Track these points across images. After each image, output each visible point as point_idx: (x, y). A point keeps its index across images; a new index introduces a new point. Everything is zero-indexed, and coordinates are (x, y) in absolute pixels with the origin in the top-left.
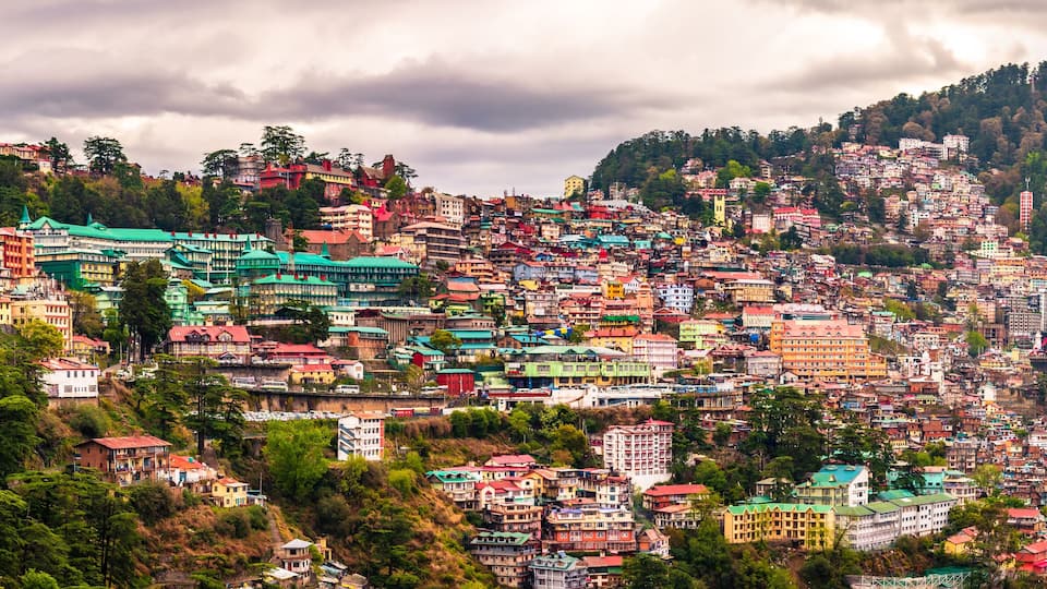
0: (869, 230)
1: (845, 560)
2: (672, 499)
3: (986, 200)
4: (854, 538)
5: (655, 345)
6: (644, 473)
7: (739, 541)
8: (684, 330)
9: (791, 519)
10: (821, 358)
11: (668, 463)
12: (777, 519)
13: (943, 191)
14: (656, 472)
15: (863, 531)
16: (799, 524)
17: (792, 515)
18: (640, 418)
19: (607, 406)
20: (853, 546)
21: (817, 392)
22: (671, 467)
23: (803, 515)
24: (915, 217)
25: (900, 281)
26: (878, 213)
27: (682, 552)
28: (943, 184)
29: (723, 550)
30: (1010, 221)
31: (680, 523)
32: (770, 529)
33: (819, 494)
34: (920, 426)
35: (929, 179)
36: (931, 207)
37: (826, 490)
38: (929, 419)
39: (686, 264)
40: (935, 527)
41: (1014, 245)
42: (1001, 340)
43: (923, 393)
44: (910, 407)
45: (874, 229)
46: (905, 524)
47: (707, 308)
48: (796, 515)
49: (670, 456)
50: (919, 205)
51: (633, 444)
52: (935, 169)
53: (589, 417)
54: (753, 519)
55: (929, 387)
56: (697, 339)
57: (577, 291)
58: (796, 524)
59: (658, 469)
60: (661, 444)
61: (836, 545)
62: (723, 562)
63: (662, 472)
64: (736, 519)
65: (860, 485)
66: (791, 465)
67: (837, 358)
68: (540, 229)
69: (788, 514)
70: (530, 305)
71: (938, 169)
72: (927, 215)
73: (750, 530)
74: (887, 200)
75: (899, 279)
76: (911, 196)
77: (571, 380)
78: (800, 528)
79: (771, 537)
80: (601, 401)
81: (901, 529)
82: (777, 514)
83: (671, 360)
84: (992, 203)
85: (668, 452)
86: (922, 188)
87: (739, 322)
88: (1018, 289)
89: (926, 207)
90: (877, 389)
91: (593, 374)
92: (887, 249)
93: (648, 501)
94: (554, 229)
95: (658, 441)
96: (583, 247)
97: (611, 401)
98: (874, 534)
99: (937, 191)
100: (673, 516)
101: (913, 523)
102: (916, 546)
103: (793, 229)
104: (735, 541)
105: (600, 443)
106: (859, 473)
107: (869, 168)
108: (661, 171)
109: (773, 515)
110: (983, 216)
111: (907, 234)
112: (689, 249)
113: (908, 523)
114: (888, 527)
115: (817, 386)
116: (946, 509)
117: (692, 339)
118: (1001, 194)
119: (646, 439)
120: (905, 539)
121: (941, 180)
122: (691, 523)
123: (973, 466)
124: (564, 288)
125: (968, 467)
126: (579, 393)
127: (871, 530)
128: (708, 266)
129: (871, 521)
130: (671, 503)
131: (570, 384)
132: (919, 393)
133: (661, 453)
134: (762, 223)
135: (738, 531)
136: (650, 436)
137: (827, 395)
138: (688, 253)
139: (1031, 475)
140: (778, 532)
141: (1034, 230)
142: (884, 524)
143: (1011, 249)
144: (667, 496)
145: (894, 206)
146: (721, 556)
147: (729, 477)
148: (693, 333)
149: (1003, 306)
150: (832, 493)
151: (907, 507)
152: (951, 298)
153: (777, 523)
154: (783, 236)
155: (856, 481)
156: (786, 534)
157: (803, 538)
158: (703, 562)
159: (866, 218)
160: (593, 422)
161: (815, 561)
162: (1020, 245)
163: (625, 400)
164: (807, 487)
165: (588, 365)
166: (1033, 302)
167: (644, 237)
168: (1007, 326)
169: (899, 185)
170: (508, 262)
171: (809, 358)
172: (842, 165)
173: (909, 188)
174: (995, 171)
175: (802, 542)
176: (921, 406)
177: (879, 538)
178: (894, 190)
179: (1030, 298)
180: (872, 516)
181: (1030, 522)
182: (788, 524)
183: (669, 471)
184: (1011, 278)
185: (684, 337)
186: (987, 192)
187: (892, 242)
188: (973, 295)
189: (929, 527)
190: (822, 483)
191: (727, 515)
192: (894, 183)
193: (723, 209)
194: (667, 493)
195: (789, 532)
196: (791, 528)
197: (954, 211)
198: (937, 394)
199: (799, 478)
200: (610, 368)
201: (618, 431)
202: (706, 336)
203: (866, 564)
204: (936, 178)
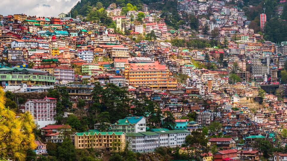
0: (190, 32)
1: (130, 156)
2: (54, 130)
3: (245, 19)
4: (134, 146)
5: (63, 71)
6: (43, 120)
7: (81, 148)
8: (83, 68)
9: (106, 138)
10: (146, 80)
11: (54, 116)
12: (100, 139)
13: (226, 15)
14: (49, 120)
15: (139, 144)
16: (109, 140)
17: (106, 137)
18: (42, 96)
19: (30, 92)
20: (134, 150)
21: (140, 92)
22: (55, 117)
23: (111, 136)
24: (212, 27)
25: (202, 54)
26: (195, 25)
27: (54, 152)
28: (226, 12)
29: (73, 151)
30: (256, 27)
31: (55, 140)
32: (97, 143)
33: (121, 128)
34: (190, 108)
35: (219, 11)
36: (220, 22)
37: (124, 126)
38: (194, 104)
39: (92, 42)
40: (178, 144)
41: (256, 37)
42: (248, 78)
43: (192, 94)
44: (185, 99)
45: (192, 32)
46: (161, 142)
47: (99, 60)
48: (108, 137)
49: (56, 113)
50: (214, 21)
51: (37, 107)
52: (223, 6)
53: (20, 96)
54: (88, 138)
55: (195, 90)
56: (89, 71)
57: (37, 52)
58: (108, 141)
59: (49, 118)
60: (51, 108)
61: (126, 149)
62: (73, 156)
63: (51, 120)
64: (79, 138)
65: (141, 125)
66: (108, 116)
67: (154, 79)
68: (28, 28)
69: (105, 137)
70: (10, 55)
71: (224, 6)
72: (218, 26)
73: (87, 143)
74: (200, 20)
75: (201, 53)
76: (211, 18)
77: (16, 82)
78: (110, 142)
79: (98, 147)
80: (28, 90)
81: (160, 144)
82: (100, 136)
83: (71, 78)
84: (248, 20)
85: (54, 111)
86: (216, 14)
87: (112, 65)
88: (257, 56)
89: (218, 22)
90: (170, 92)
91: (26, 79)
92: (198, 40)
93: (43, 132)
94: (34, 28)
95: (49, 106)
96: (47, 36)
97: (32, 90)
98: (145, 145)
99: (223, 15)
100: (52, 137)
101: (166, 141)
102: (166, 151)
103: (153, 31)
104: (79, 148)
105: (24, 108)
106: (141, 119)
107: (192, 6)
108: (98, 9)
109: (98, 137)
110: (244, 25)
111: (208, 34)
112: (93, 36)
113: (163, 142)
114: (153, 143)
115: (141, 90)
116: (185, 136)
117: (87, 72)
118: (253, 16)
119: (44, 105)
120: (161, 148)
121: (225, 10)
122: (61, 140)
123: (209, 123)
124: (32, 51)
125: (207, 123)
126: (18, 87)
127: (143, 144)
128: (102, 43)
129: (143, 139)
130: (53, 132)
131: (16, 84)
132: (190, 94)
133: (51, 112)
134: (140, 29)
135: (81, 144)
136: (45, 104)
137: (145, 94)
138: (93, 37)
139: (239, 127)
140: (101, 145)
141: (266, 31)
142: (151, 141)
143: (255, 39)
144: (51, 129)
145: (204, 22)
146: (71, 153)
147: (82, 122)
148: (87, 69)
149: (250, 63)
150: (127, 128)
151: (163, 134)
152: (225, 61)
153: (100, 141)
154: (148, 35)
155: (140, 122)
156: (104, 145)
157: (111, 147)
158: (63, 157)
159: (189, 27)
160: (22, 99)
161: (115, 156)
162: (260, 37)
163: (38, 89)
164: (115, 125)
165: (24, 75)
166: (264, 61)
167: (75, 31)
168: (251, 72)
169: (206, 13)
170: (9, 40)
171: (141, 80)
172: (181, 6)
173: (210, 14)
174: (251, 6)
175: (111, 149)
176: (191, 99)
177: (148, 147)
178: (203, 16)
179: (262, 60)
180: (144, 137)
181: (227, 143)
182: (105, 141)
183: (55, 119)
184: (254, 51)
185: (84, 71)
186: (246, 15)
187: (200, 37)
188: (237, 59)
189: (175, 144)
190: (122, 123)
191: (75, 136)
192: (203, 12)
193: (120, 23)
194: (51, 128)
195: (105, 144)
196: (106, 142)
197: (230, 23)
198: (199, 94)
199: (113, 122)
200: (34, 77)
201: (31, 102)
202: (93, 70)
203: (140, 158)
204: (223, 9)
